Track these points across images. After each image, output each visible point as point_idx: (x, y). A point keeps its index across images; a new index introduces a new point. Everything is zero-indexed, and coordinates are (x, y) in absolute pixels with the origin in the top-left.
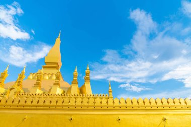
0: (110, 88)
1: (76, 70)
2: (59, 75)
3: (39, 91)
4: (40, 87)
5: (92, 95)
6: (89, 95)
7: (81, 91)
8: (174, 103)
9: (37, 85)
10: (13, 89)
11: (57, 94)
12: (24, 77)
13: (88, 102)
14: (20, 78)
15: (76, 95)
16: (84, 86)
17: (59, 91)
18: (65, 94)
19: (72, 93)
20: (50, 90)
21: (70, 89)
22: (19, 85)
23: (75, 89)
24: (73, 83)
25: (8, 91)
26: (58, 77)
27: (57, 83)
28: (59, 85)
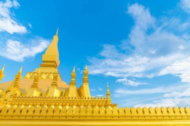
0: (108, 90)
1: (74, 70)
2: (57, 76)
3: (36, 94)
4: (37, 87)
5: (90, 97)
6: (87, 97)
7: (79, 92)
8: (174, 112)
9: (34, 86)
10: (9, 91)
11: (54, 96)
12: (21, 77)
13: (86, 112)
14: (17, 79)
15: (74, 97)
16: (82, 87)
17: (56, 93)
18: (63, 96)
19: (70, 95)
20: (48, 91)
21: (67, 90)
22: (16, 85)
23: (73, 92)
24: (71, 83)
25: (4, 93)
26: (55, 78)
27: (54, 84)
28: (57, 86)
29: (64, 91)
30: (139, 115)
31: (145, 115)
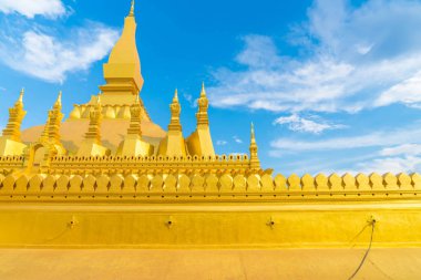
0: (253, 141)
1: (176, 98)
2: (139, 111)
3: (97, 150)
4: (99, 137)
5: (213, 156)
6: (206, 157)
7: (190, 147)
8: (399, 183)
9: (92, 135)
10: (40, 146)
11: (136, 155)
12: (61, 116)
13: (205, 185)
14: (53, 120)
15: (178, 156)
16: (195, 135)
17: (140, 149)
18: (154, 155)
19: (170, 152)
20: (122, 144)
21: (164, 142)
22: (52, 135)
23: (175, 146)
24: (169, 128)
25: (31, 151)
26: (135, 116)
27: (135, 130)
28: (140, 133)
29: (156, 145)
30: (319, 190)
31: (332, 190)
